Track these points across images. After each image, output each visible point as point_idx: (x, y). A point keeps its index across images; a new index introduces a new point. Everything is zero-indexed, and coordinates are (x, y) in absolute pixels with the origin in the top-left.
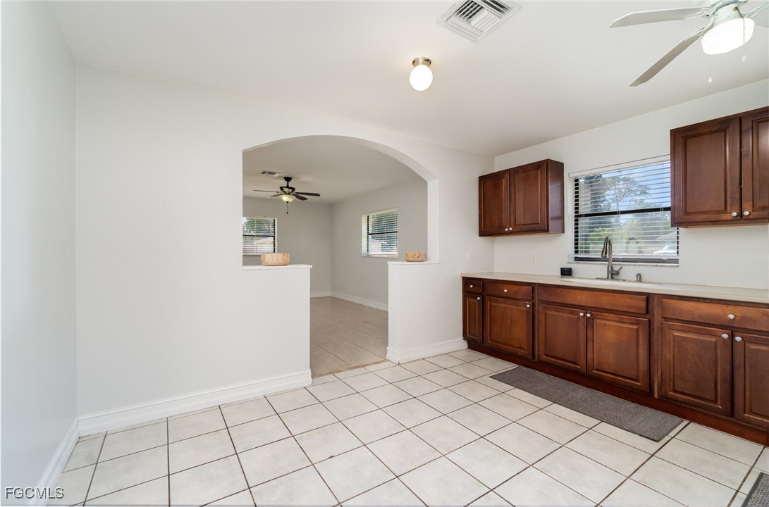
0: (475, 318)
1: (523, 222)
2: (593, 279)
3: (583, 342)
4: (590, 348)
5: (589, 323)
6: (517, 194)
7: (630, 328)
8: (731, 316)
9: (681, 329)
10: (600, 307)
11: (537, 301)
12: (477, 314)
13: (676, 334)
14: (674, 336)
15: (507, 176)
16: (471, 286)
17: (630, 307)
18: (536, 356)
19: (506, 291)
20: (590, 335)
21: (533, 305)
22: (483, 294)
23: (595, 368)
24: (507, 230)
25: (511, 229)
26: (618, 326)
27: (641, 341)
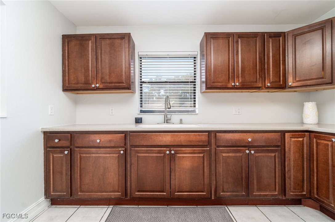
0: (62, 173)
1: (108, 81)
2: (155, 124)
3: (167, 173)
4: (173, 177)
5: (172, 158)
6: (103, 56)
7: (199, 156)
8: (250, 140)
9: (227, 151)
10: (180, 144)
11: (129, 146)
12: (64, 168)
13: (224, 155)
14: (223, 156)
15: (93, 39)
16: (57, 141)
17: (199, 141)
18: (129, 195)
19: (98, 141)
20: (172, 167)
21: (125, 151)
22: (72, 147)
23: (177, 190)
24: (93, 86)
25: (98, 85)
26: (192, 156)
27: (205, 164)
